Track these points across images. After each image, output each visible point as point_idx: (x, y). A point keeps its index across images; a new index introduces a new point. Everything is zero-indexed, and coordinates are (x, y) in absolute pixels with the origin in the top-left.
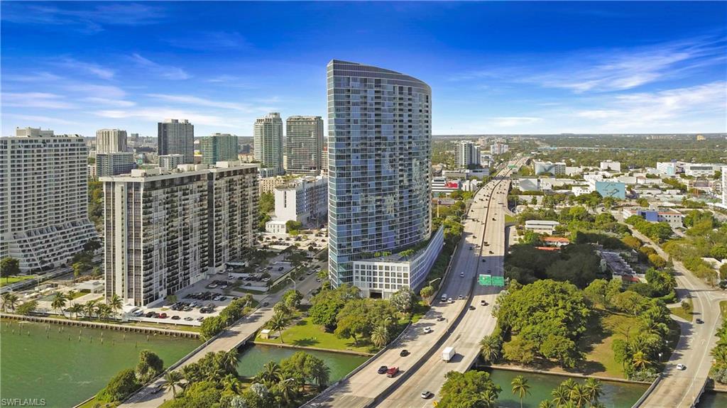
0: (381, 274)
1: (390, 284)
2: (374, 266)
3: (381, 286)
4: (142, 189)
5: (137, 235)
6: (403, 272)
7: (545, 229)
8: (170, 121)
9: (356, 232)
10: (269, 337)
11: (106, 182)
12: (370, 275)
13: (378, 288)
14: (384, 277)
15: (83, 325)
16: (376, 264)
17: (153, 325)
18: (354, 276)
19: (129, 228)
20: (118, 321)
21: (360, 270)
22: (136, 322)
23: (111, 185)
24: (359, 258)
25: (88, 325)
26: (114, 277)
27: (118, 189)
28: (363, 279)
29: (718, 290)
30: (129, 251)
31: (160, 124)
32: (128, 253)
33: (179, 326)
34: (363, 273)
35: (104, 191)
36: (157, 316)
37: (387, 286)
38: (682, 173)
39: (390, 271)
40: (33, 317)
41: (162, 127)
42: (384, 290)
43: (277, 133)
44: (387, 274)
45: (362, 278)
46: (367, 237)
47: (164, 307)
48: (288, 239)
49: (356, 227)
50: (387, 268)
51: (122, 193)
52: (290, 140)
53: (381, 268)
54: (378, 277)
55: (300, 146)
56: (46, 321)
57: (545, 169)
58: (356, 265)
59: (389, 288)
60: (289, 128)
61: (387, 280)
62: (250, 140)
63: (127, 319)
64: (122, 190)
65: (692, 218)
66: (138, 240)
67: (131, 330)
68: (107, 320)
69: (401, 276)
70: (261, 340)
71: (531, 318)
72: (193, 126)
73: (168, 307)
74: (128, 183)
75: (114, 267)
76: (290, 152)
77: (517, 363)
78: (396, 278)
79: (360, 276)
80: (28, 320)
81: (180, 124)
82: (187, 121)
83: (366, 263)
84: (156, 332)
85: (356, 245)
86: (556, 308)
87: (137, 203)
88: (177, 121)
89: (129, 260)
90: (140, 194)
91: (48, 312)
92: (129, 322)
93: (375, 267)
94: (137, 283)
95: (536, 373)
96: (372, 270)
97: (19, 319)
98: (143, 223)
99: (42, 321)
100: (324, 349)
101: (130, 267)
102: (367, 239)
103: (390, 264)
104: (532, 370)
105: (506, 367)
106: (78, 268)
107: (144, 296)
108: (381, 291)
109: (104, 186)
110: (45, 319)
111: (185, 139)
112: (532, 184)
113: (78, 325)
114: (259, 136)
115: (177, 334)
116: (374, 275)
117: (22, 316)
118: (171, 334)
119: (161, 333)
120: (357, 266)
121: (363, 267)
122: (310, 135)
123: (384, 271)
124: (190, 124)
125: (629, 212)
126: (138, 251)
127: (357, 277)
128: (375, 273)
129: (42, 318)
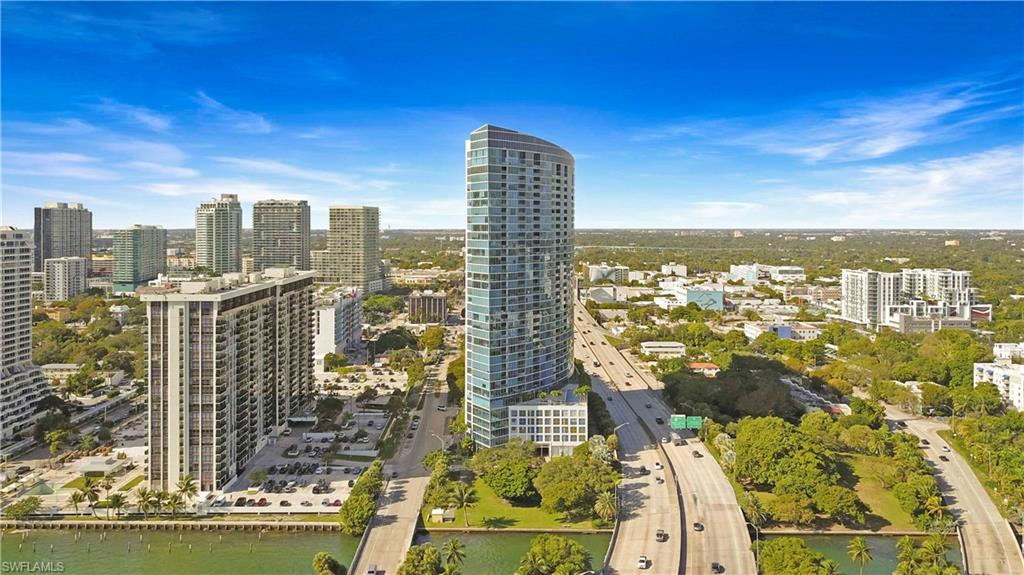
0: (547, 422)
1: (561, 434)
2: (538, 411)
3: (547, 438)
4: (215, 312)
5: (206, 383)
6: (578, 418)
7: (672, 353)
8: (53, 205)
9: (511, 364)
10: (444, 520)
11: (152, 303)
12: (533, 423)
13: (544, 442)
14: (552, 426)
15: (132, 527)
16: (540, 408)
17: (251, 516)
18: (510, 426)
19: (192, 372)
20: (189, 516)
21: (518, 418)
22: (222, 515)
23: (160, 306)
24: (515, 400)
25: (141, 527)
26: (165, 449)
27: (173, 314)
28: (522, 431)
29: (921, 418)
30: (193, 408)
31: (37, 211)
32: (190, 411)
33: (295, 516)
34: (522, 422)
35: (149, 316)
36: (252, 503)
37: (556, 438)
38: (767, 276)
39: (560, 417)
40: (35, 522)
41: (42, 215)
42: (552, 443)
43: (234, 223)
44: (556, 422)
45: (521, 428)
46: (523, 371)
47: (250, 489)
48: (338, 380)
49: (511, 358)
50: (556, 413)
51: (181, 319)
52: (259, 235)
53: (547, 413)
54: (544, 426)
55: (275, 244)
56: (62, 527)
57: (603, 275)
58: (513, 411)
59: (558, 440)
60: (257, 217)
61: (556, 430)
62: (189, 234)
63: (205, 512)
64: (181, 314)
65: (831, 334)
66: (207, 390)
67: (220, 527)
68: (175, 516)
69: (576, 423)
70: (434, 525)
71: (777, 467)
72: (91, 214)
73: (257, 489)
74: (191, 303)
75: (165, 434)
76: (259, 252)
77: (789, 524)
78: (569, 426)
79: (518, 426)
80: (27, 527)
81: (71, 211)
82: (80, 205)
83: (526, 408)
84: (264, 527)
85: (511, 383)
86: (801, 451)
87: (206, 334)
88: (66, 205)
89: (191, 421)
90: (211, 320)
91: (60, 512)
92: (210, 516)
93: (539, 413)
94: (206, 456)
95: (818, 534)
96: (535, 418)
97: (9, 527)
98: (217, 363)
99: (53, 527)
100: (532, 529)
101: (193, 432)
102: (523, 375)
103: (561, 408)
104: (811, 532)
105: (776, 530)
106: (57, 439)
107: (217, 474)
108: (548, 445)
109: (149, 308)
110: (59, 522)
111: (78, 234)
112: (606, 294)
113: (123, 527)
114: (204, 229)
115: (298, 528)
116: (538, 423)
117: (14, 522)
118: (290, 528)
119: (272, 528)
120: (514, 413)
121: (522, 413)
122: (291, 228)
123: (552, 417)
124: (86, 210)
125: (758, 328)
126: (207, 407)
127: (514, 429)
128: (539, 421)
129: (54, 522)
